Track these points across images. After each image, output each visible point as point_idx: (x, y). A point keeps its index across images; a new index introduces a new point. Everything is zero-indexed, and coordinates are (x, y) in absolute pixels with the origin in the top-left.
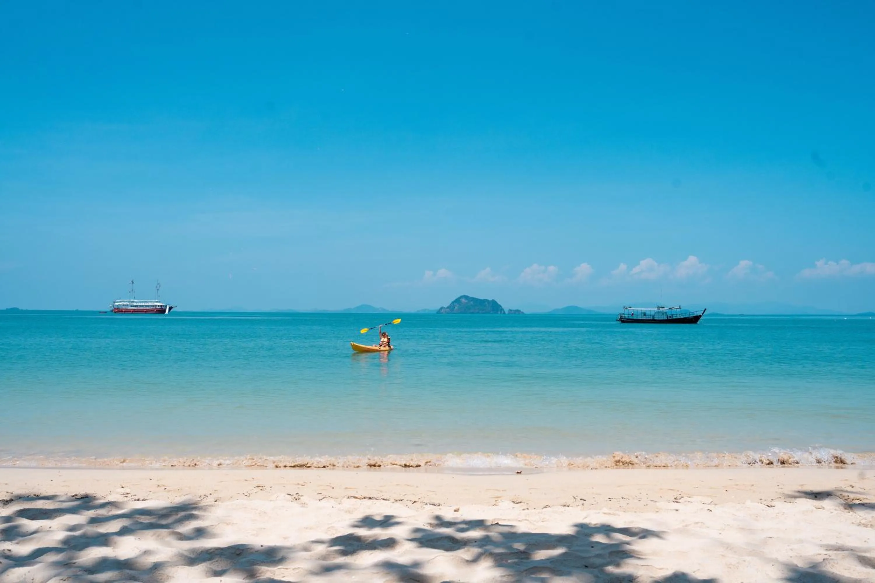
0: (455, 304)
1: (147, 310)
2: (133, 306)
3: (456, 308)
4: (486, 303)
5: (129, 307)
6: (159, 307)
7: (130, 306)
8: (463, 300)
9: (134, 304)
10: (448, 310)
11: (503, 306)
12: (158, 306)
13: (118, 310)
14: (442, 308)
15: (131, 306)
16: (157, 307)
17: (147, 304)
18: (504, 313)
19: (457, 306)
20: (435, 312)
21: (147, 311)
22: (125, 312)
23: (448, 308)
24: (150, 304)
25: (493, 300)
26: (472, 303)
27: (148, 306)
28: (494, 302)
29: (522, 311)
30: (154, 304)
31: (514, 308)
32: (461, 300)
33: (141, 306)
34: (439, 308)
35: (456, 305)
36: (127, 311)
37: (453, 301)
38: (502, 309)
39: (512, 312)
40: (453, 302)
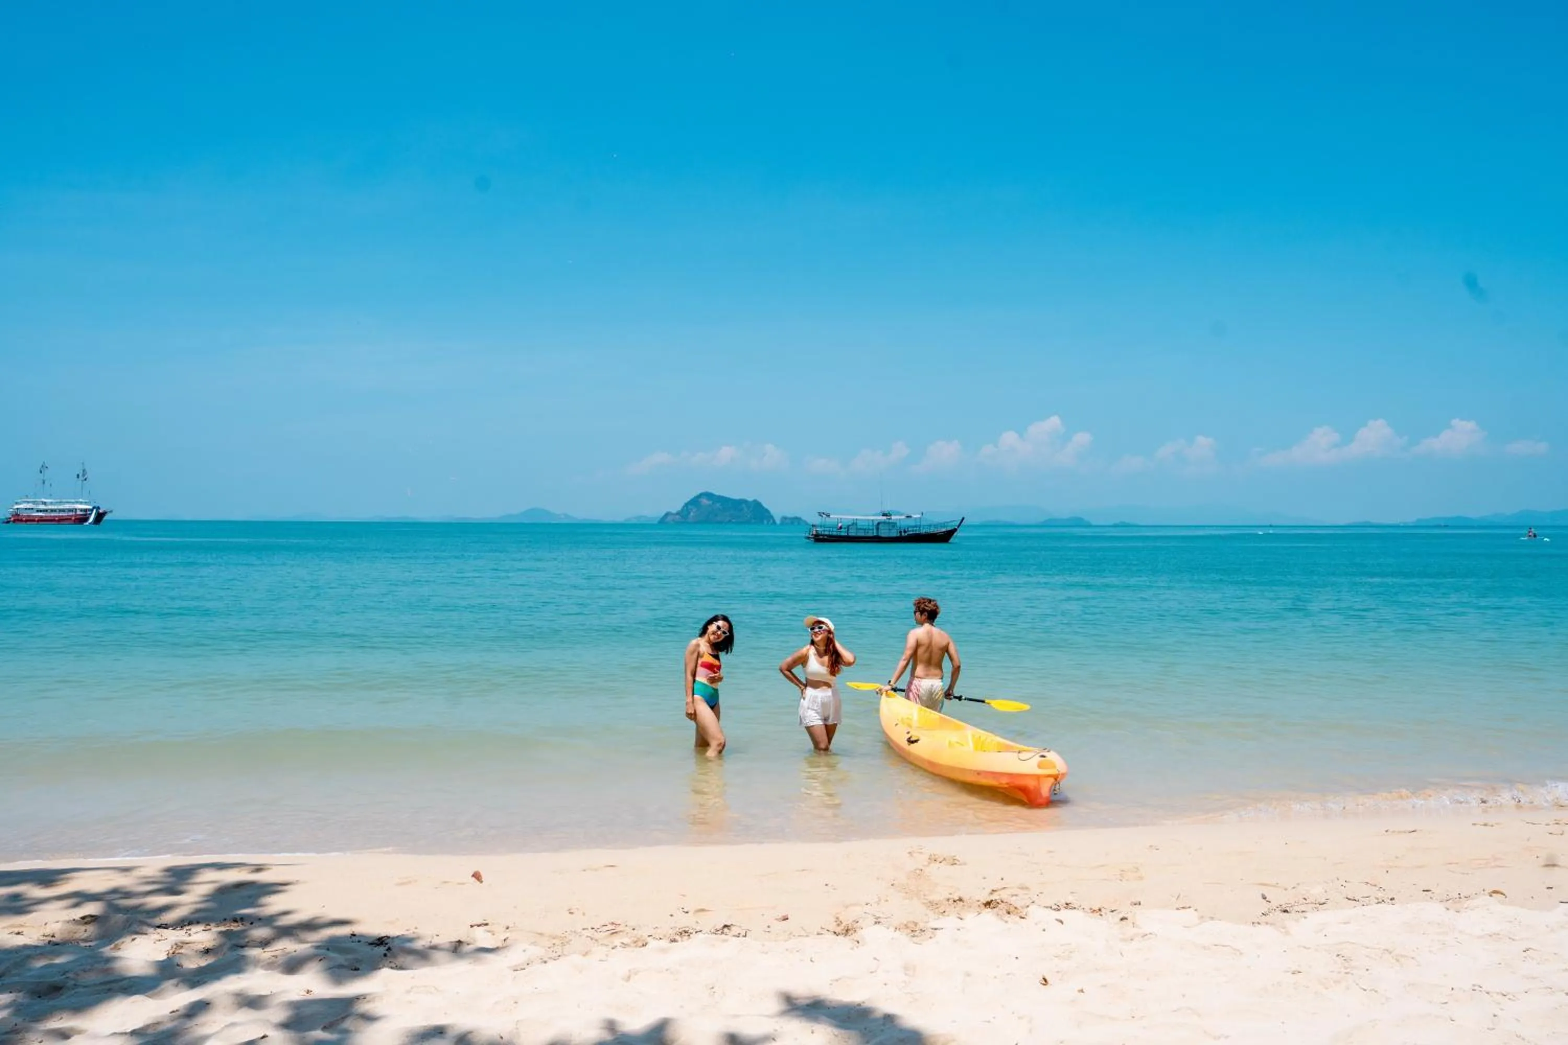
0: (690, 507)
1: (61, 518)
2: (41, 511)
3: (692, 514)
4: (744, 505)
5: (33, 512)
6: (81, 513)
7: (35, 511)
8: (705, 501)
9: (42, 507)
10: (677, 517)
11: (772, 512)
12: (81, 510)
13: (16, 518)
14: (667, 514)
15: (38, 511)
16: (79, 512)
17: (61, 507)
18: (774, 522)
19: (694, 510)
20: (656, 522)
21: (60, 520)
22: (26, 521)
23: (678, 513)
24: (67, 506)
25: (755, 501)
26: (718, 505)
27: (63, 510)
28: (757, 505)
29: (804, 518)
30: (73, 507)
31: (790, 514)
32: (700, 500)
33: (52, 511)
34: (663, 514)
35: (691, 509)
36: (30, 520)
37: (686, 502)
38: (772, 517)
39: (787, 521)
40: (686, 505)
